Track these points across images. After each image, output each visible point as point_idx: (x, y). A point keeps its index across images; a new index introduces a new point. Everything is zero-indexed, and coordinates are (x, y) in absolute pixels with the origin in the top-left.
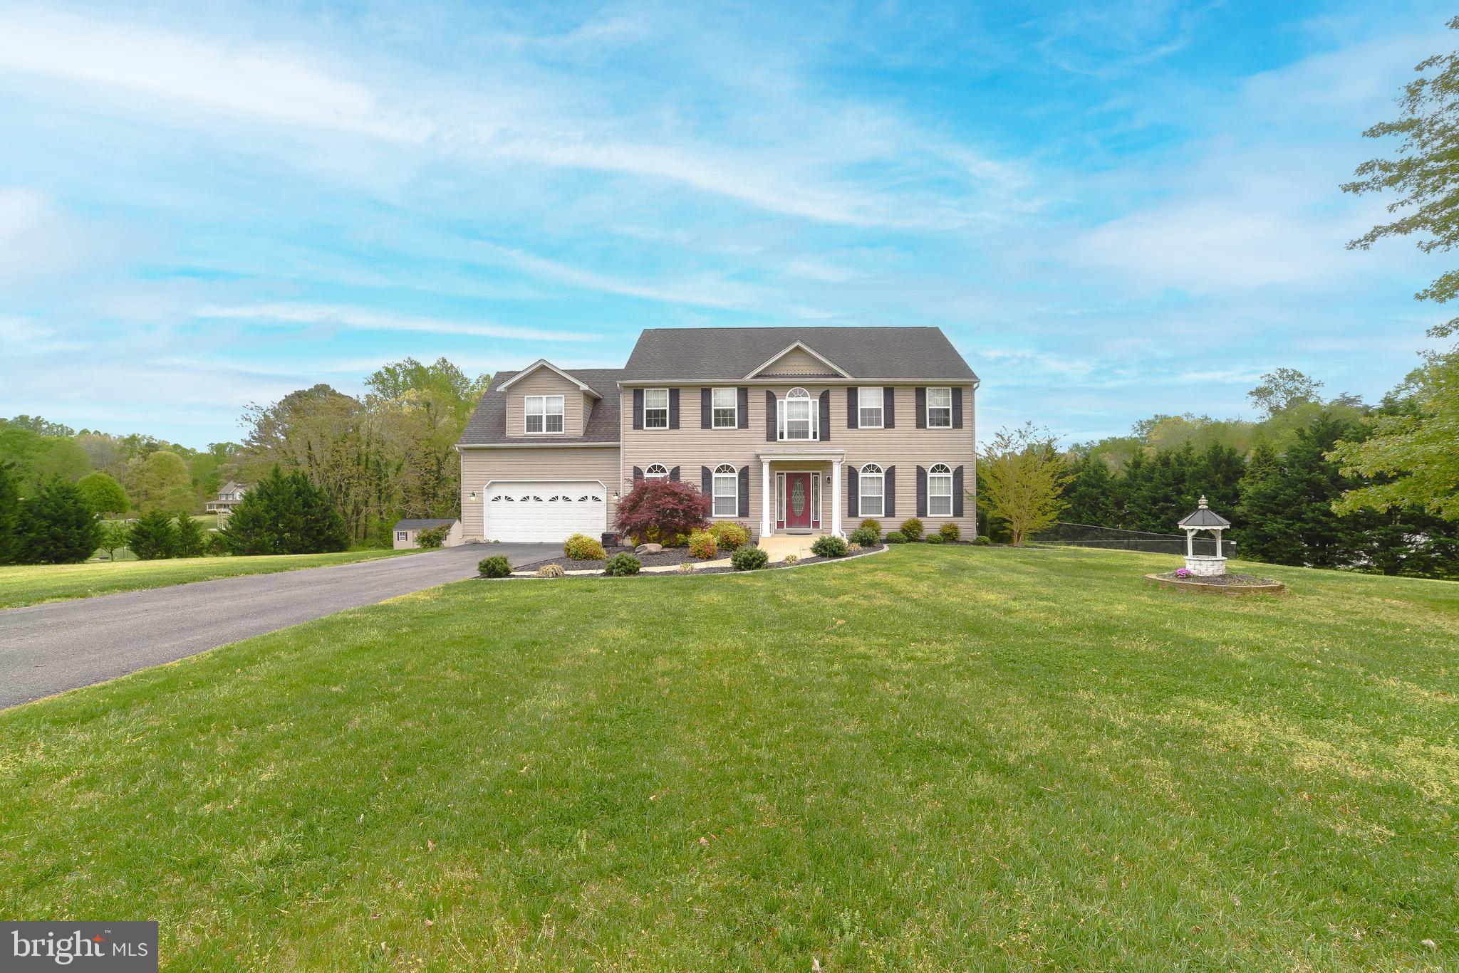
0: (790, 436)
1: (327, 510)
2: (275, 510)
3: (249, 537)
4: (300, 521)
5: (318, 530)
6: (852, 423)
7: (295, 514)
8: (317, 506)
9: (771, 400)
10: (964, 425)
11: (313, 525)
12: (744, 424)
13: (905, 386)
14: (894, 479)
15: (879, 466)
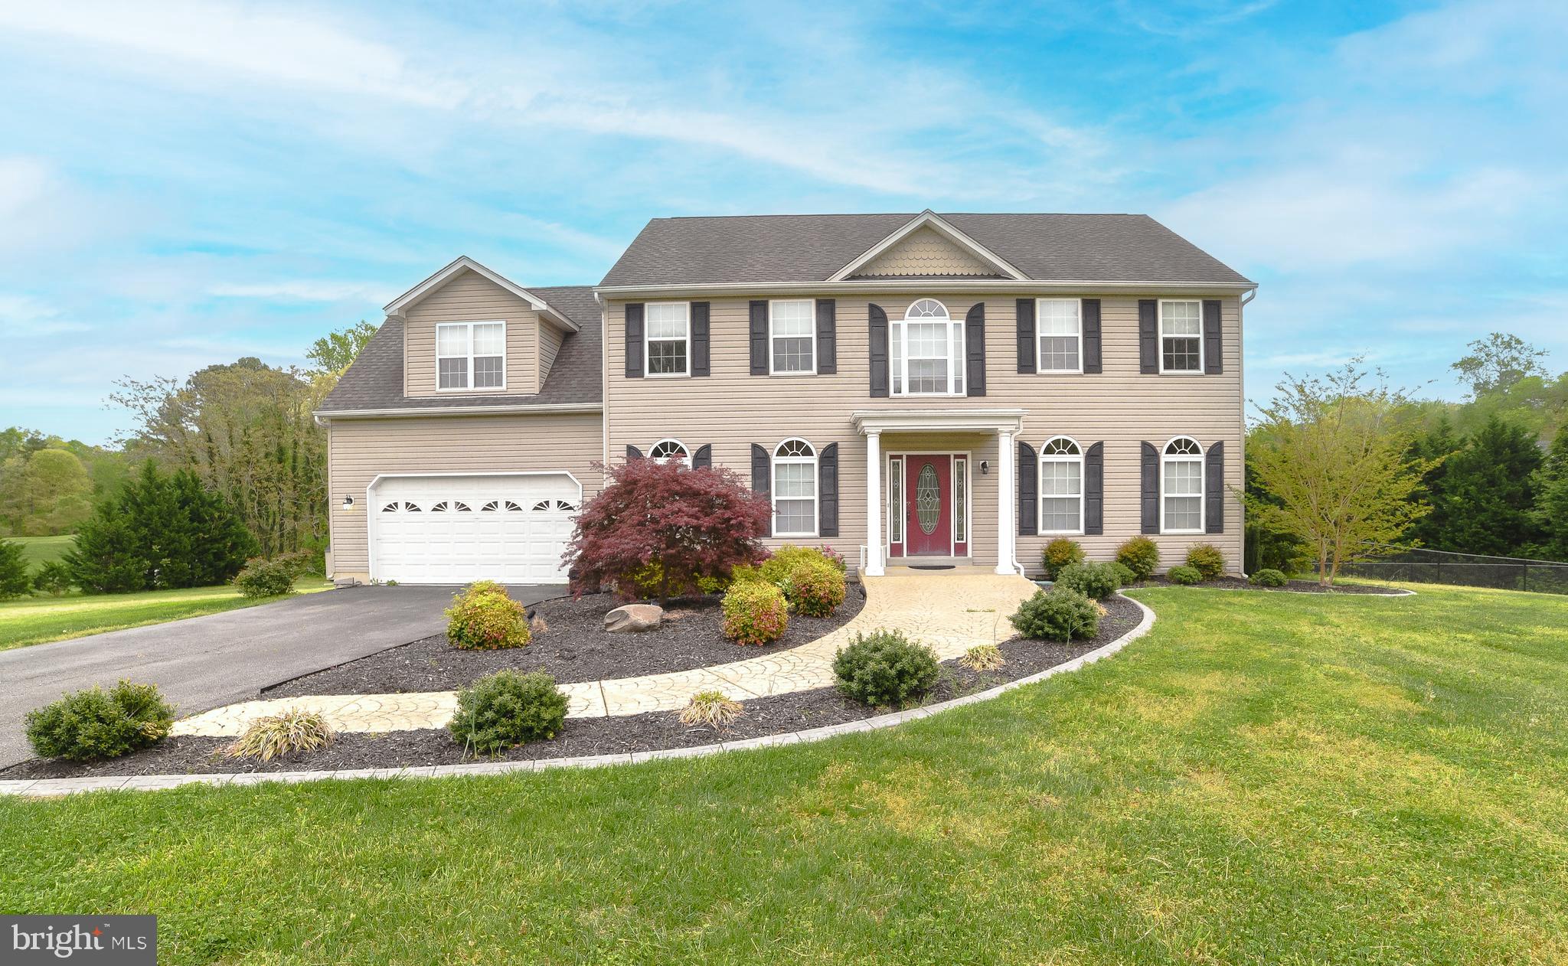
0: (913, 387)
1: (229, 524)
2: (146, 526)
3: (106, 564)
4: (187, 541)
5: (214, 554)
6: (1026, 364)
7: (178, 532)
8: (212, 519)
9: (878, 321)
10: (1225, 368)
11: (208, 546)
12: (828, 366)
13: (1119, 296)
14: (1101, 465)
15: (1074, 441)
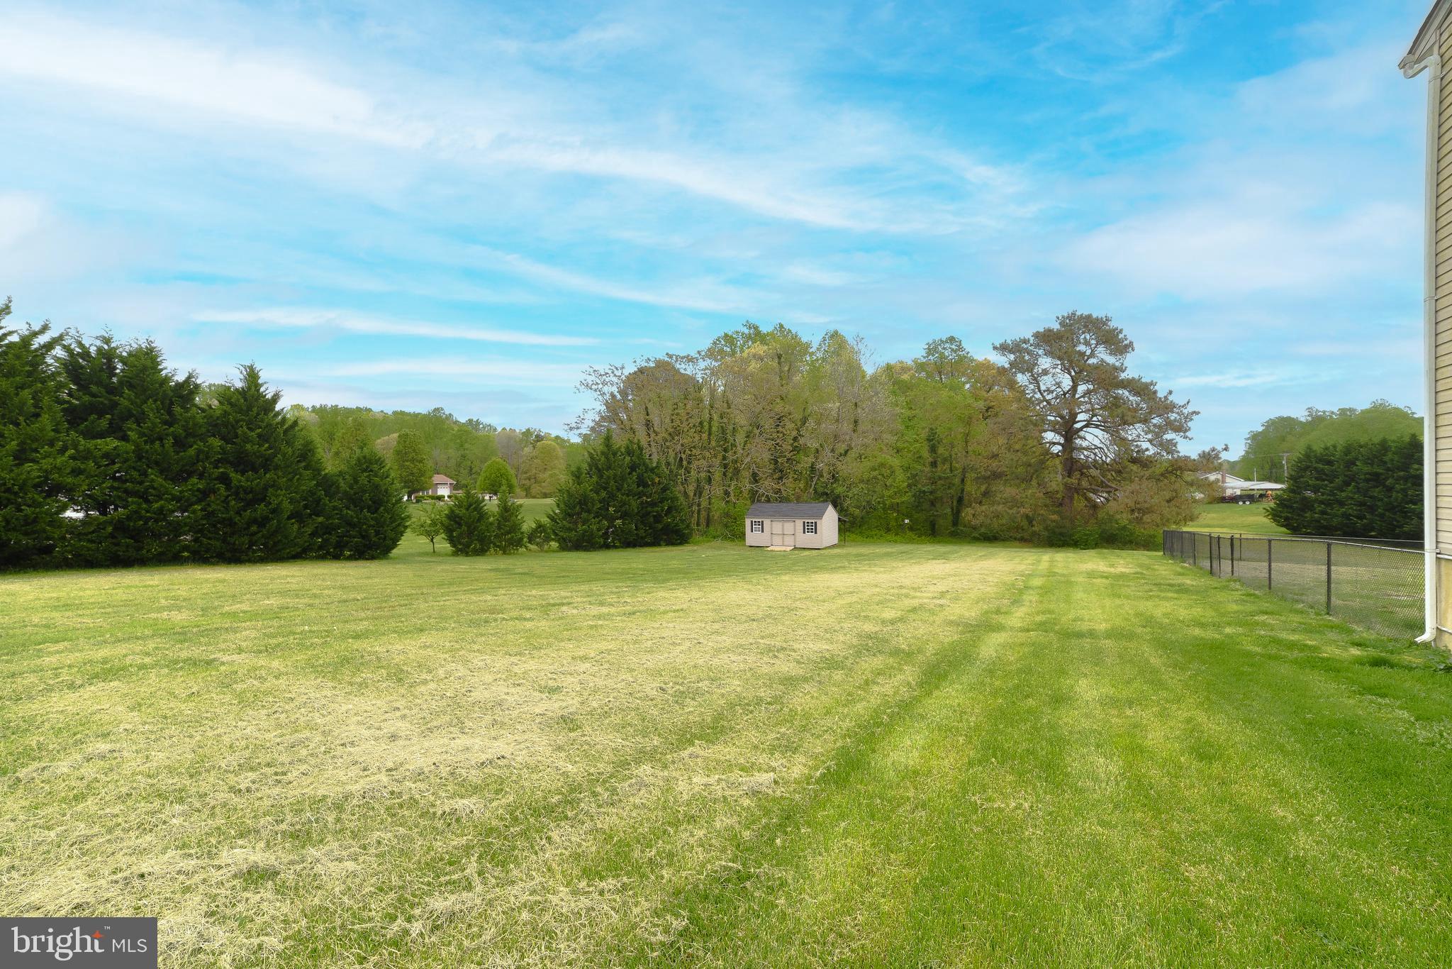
1: (665, 489)
2: (605, 489)
3: (576, 523)
4: (634, 504)
5: (654, 516)
7: (628, 495)
8: (654, 484)
11: (649, 509)
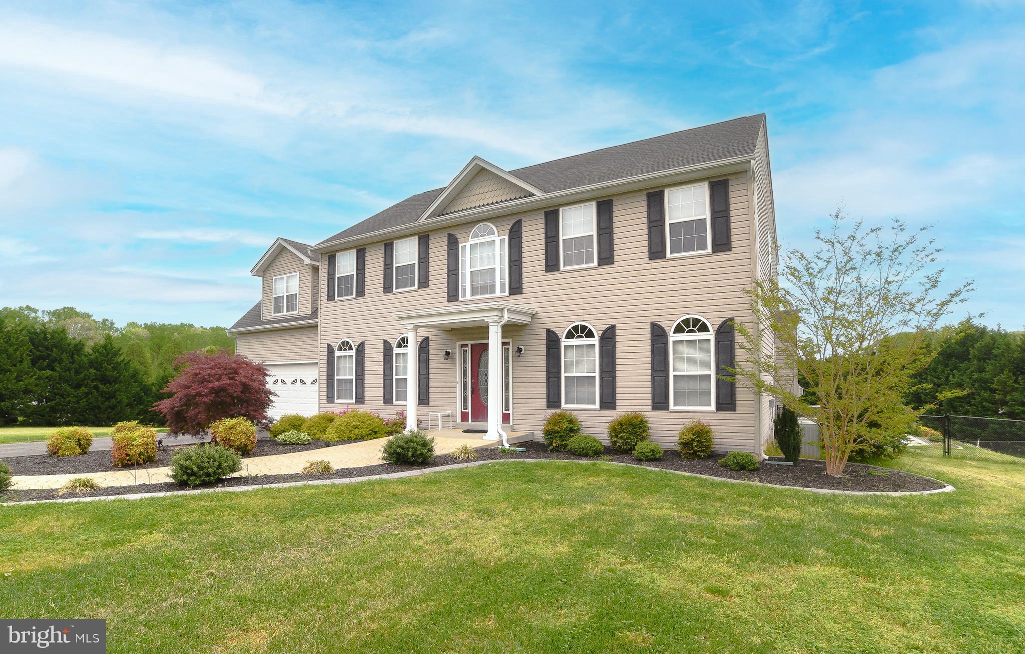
0: (474, 292)
6: (552, 265)
9: (453, 244)
10: (734, 244)
12: (424, 283)
13: (628, 193)
14: (614, 347)
15: (590, 326)
